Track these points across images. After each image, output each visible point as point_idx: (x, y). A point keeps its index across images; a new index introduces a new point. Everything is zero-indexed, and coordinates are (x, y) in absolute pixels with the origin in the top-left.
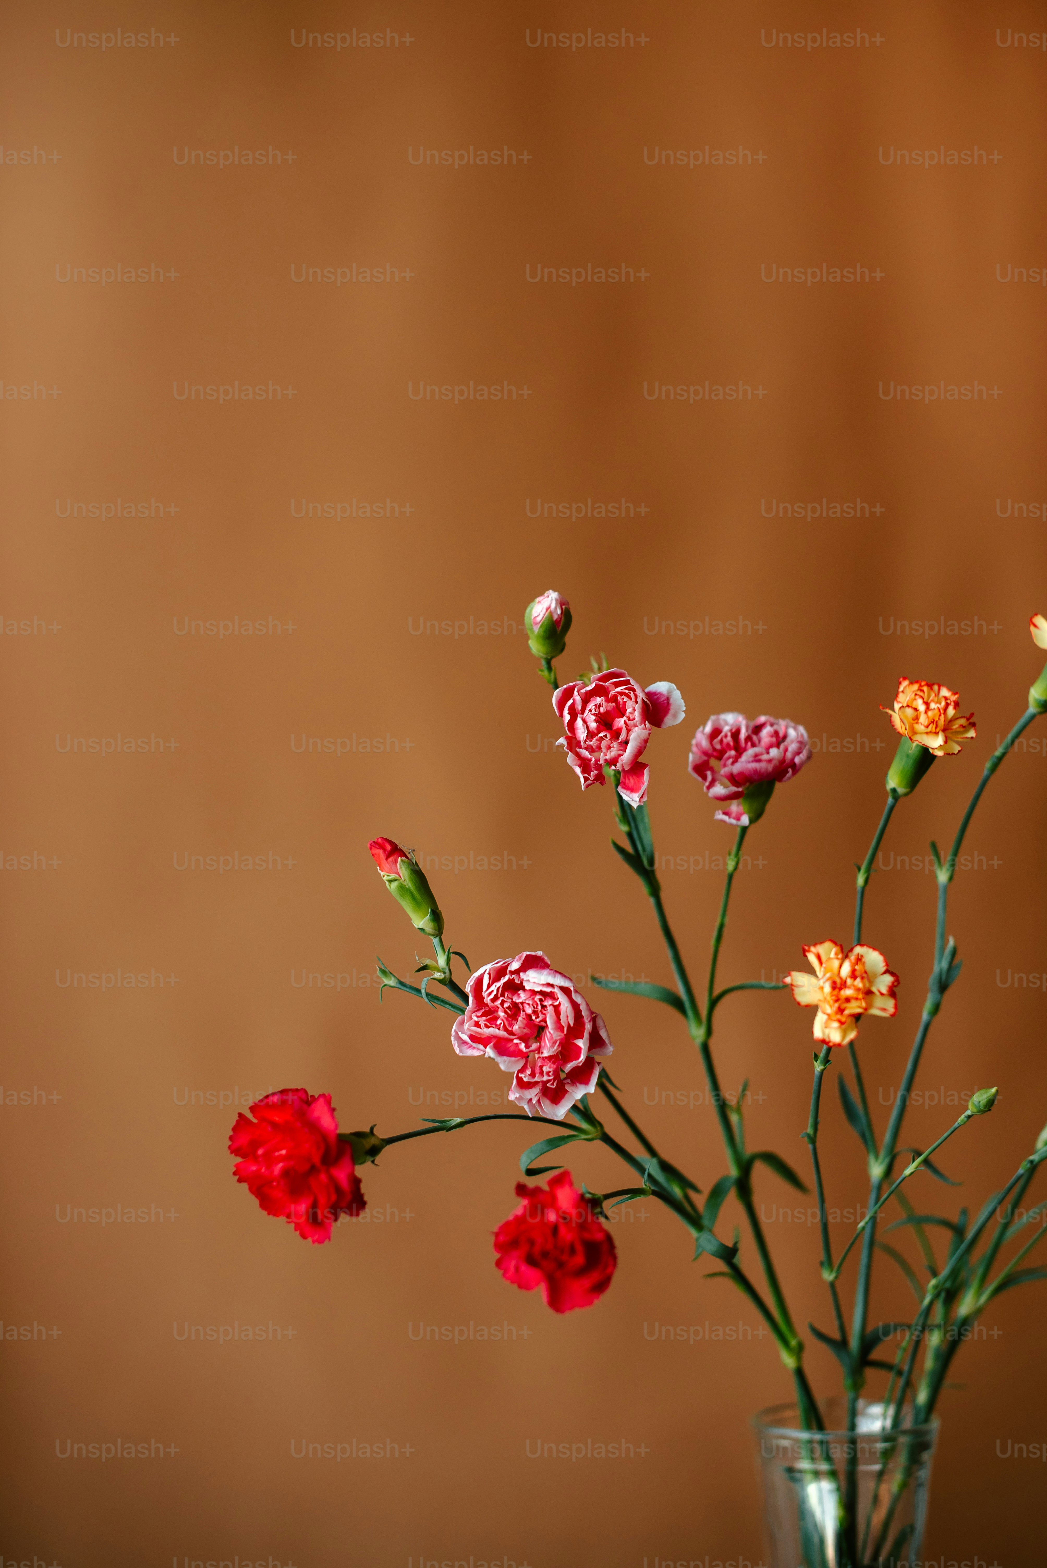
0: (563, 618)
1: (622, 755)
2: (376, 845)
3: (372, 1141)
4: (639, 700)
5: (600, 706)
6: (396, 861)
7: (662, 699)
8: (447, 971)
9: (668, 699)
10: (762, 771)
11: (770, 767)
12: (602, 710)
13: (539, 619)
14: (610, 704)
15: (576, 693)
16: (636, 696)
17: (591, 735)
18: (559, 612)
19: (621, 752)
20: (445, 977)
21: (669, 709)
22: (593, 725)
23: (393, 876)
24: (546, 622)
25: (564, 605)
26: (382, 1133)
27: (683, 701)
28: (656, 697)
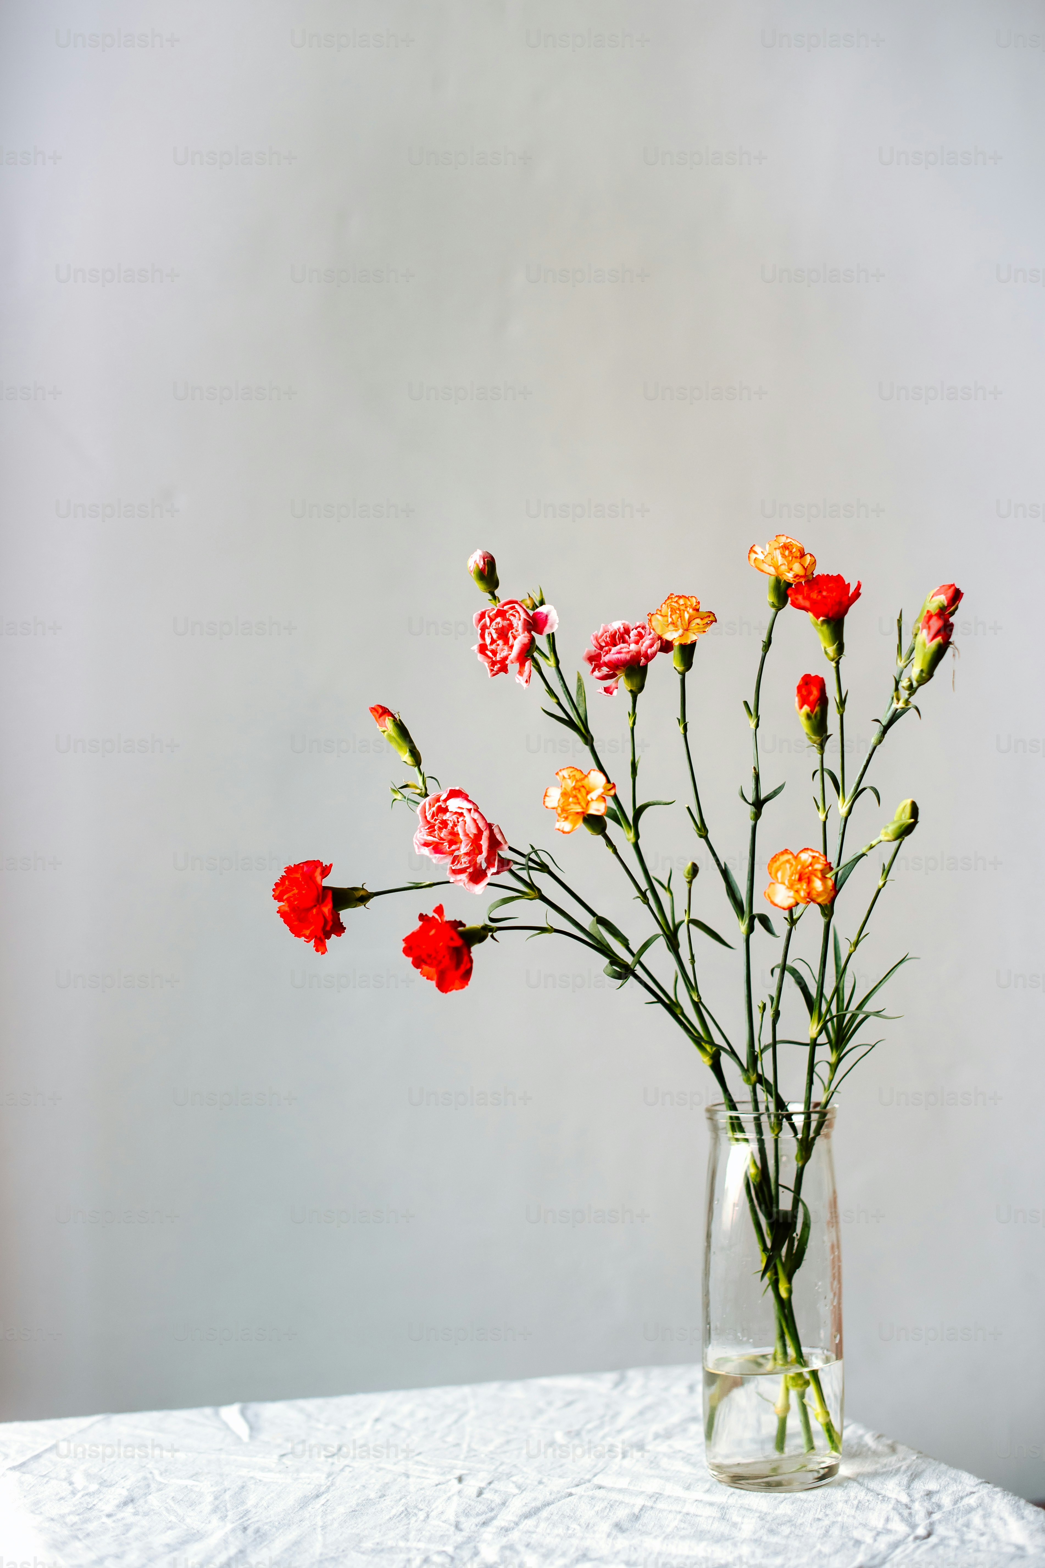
0: (486, 567)
1: (510, 654)
2: (373, 710)
3: (362, 893)
4: (522, 618)
5: (499, 623)
6: (385, 719)
7: (543, 617)
8: (424, 789)
9: (547, 616)
10: (622, 659)
11: (628, 657)
12: (500, 626)
13: (472, 569)
14: (505, 622)
15: (486, 616)
16: (520, 615)
17: (493, 641)
18: (482, 563)
19: (510, 652)
20: (421, 792)
21: (547, 623)
22: (495, 636)
23: (384, 729)
24: (476, 570)
25: (486, 558)
26: (371, 889)
27: (557, 617)
28: (539, 615)
